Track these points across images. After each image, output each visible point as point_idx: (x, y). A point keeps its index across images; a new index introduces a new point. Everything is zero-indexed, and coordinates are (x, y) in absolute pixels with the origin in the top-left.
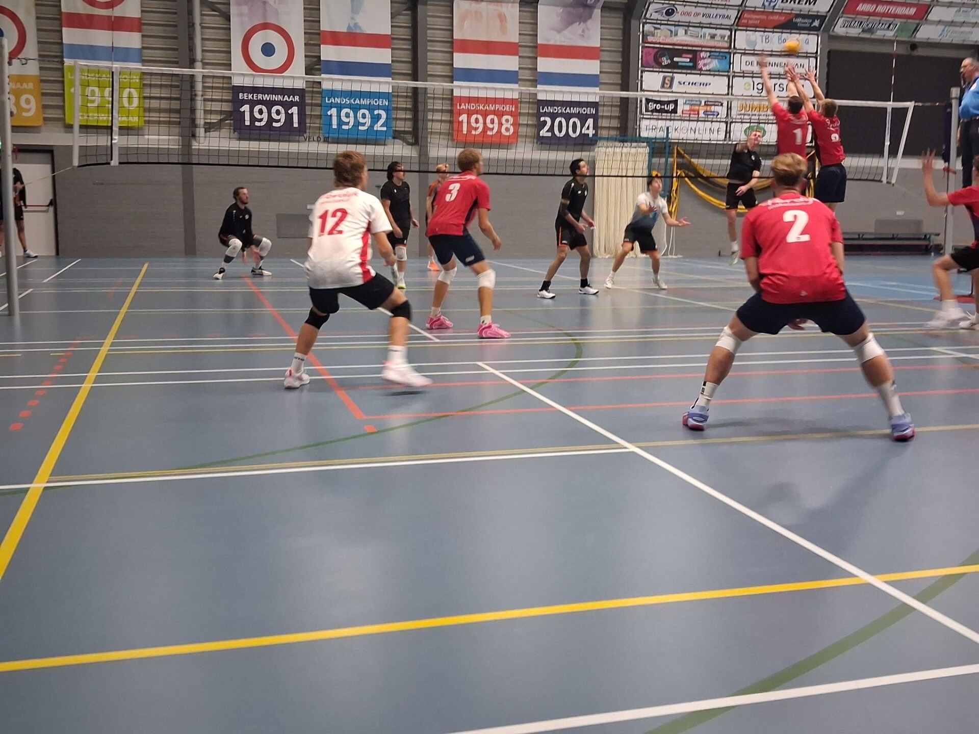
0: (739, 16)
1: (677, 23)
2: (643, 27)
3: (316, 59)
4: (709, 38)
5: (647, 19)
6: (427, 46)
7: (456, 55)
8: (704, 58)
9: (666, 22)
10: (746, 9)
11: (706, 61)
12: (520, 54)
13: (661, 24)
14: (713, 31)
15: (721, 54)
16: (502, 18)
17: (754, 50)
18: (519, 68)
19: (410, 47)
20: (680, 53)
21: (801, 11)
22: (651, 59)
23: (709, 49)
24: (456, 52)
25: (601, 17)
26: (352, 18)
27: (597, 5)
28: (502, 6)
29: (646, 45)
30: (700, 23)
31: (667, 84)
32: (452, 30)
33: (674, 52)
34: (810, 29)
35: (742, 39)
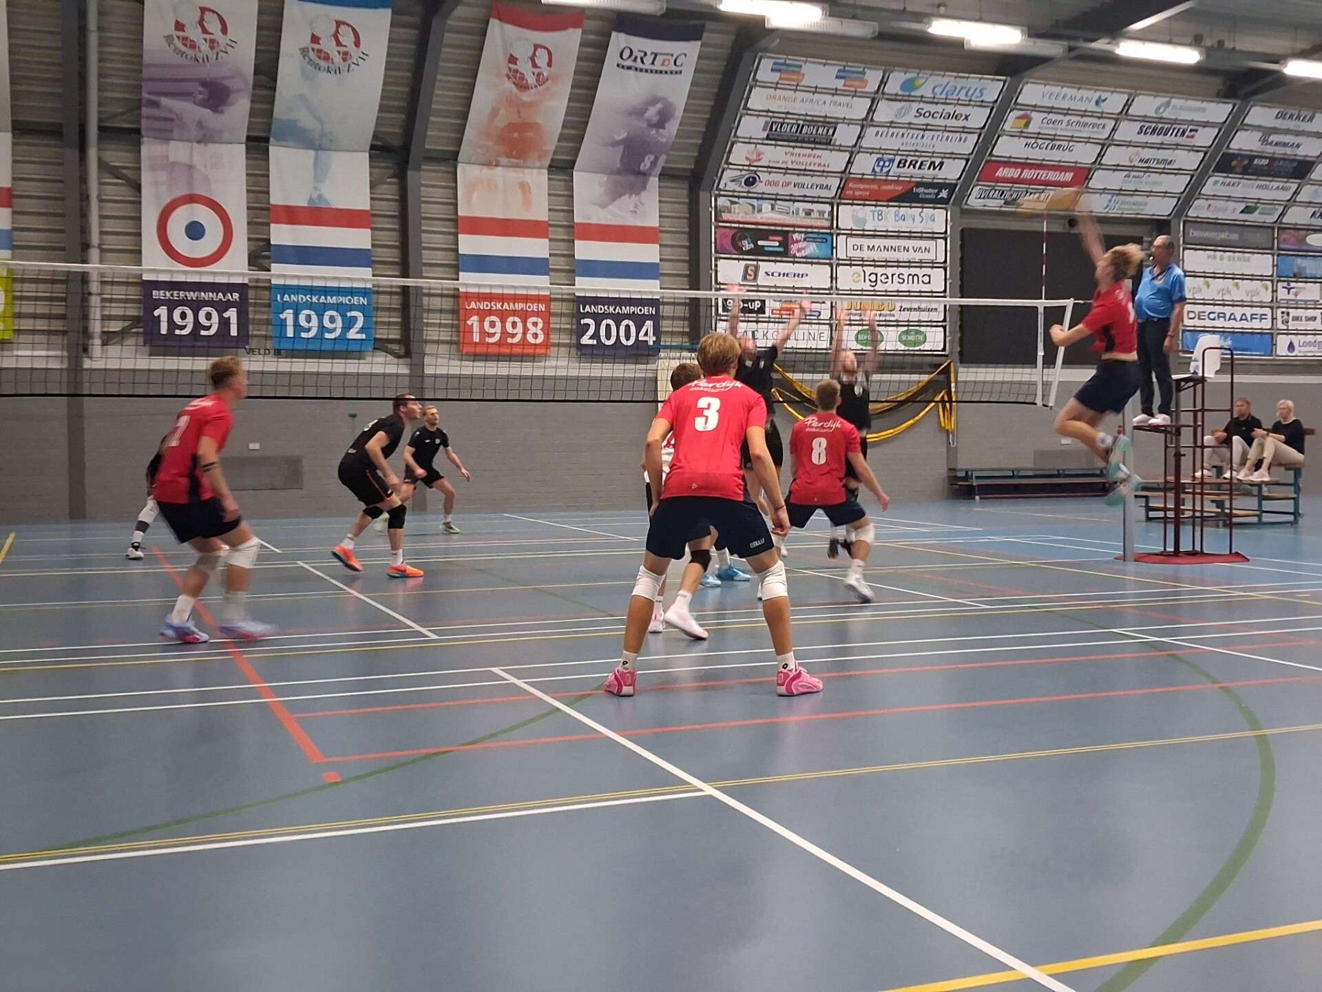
0: (842, 186)
1: (760, 196)
2: (716, 201)
3: (262, 244)
4: (804, 214)
5: (721, 190)
6: (420, 225)
7: (462, 238)
8: (797, 241)
9: (745, 194)
10: (852, 176)
11: (801, 245)
12: (550, 237)
13: (739, 197)
14: (809, 206)
15: (820, 236)
16: (524, 188)
17: (863, 230)
18: (550, 255)
19: (397, 227)
20: (765, 235)
21: (923, 178)
22: (727, 243)
23: (804, 230)
24: (461, 233)
25: (660, 187)
26: (316, 188)
27: (653, 173)
28: (524, 173)
29: (721, 224)
30: (791, 195)
31: (750, 275)
32: (456, 205)
33: (758, 233)
34: (936, 202)
35: (847, 216)
